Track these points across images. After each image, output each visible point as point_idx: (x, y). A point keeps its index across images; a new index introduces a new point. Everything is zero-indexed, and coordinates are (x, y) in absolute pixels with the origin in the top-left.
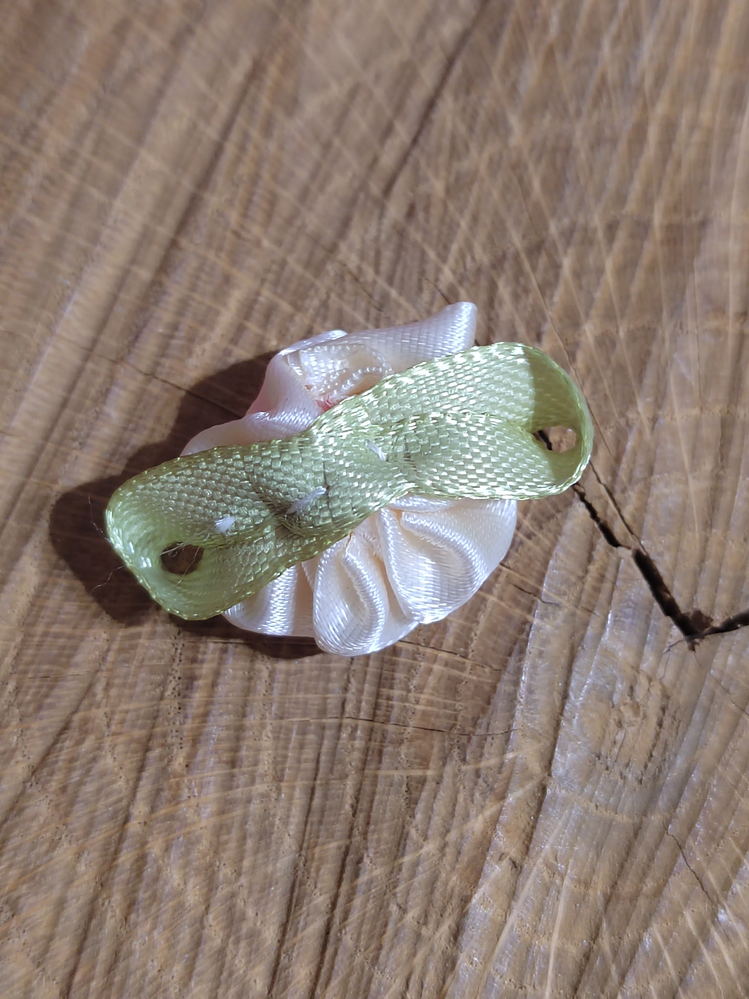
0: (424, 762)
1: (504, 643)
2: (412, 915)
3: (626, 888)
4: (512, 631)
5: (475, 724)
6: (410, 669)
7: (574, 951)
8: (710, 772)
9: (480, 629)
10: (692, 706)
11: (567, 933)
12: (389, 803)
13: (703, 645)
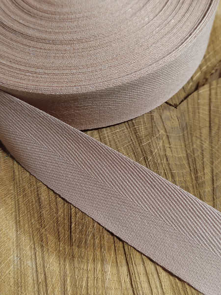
0: (148, 140)
1: (150, 119)
2: (159, 161)
3: (187, 143)
4: (150, 117)
5: (152, 131)
6: (139, 129)
7: (185, 155)
8: (189, 122)
9: (145, 120)
10: (182, 115)
11: (182, 153)
12: (147, 148)
13: (178, 107)
